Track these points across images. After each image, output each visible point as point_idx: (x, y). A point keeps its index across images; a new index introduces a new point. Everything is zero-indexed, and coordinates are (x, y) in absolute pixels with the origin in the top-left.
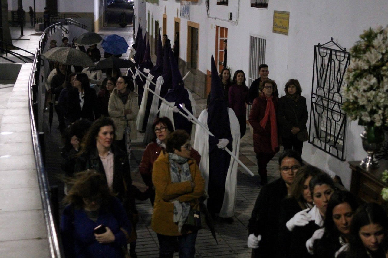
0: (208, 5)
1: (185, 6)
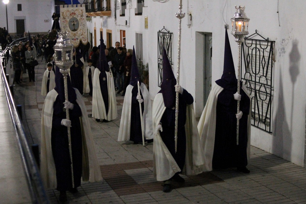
0: (116, 17)
1: (105, 20)
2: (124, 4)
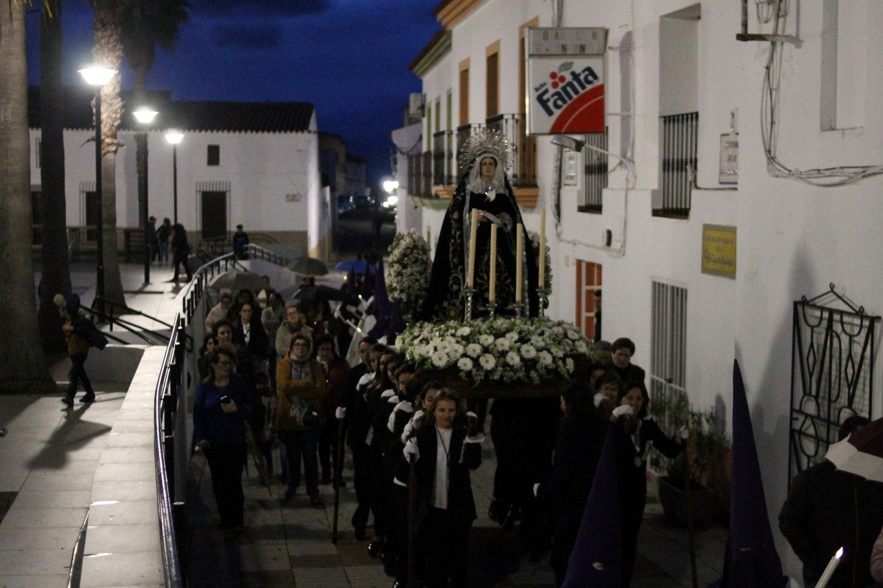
0: (558, 213)
2: (597, 170)
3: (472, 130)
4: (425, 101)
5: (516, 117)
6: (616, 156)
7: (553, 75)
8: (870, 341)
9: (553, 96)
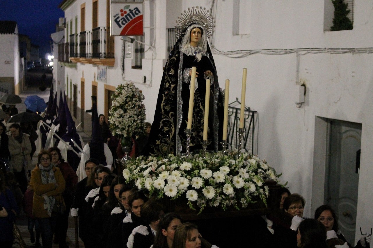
0: (123, 69)
1: (101, 70)
2: (140, 51)
3: (86, 33)
4: (66, 21)
5: (105, 28)
6: (148, 45)
7: (122, 11)
8: (252, 121)
9: (121, 19)
